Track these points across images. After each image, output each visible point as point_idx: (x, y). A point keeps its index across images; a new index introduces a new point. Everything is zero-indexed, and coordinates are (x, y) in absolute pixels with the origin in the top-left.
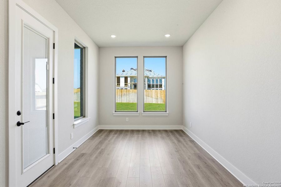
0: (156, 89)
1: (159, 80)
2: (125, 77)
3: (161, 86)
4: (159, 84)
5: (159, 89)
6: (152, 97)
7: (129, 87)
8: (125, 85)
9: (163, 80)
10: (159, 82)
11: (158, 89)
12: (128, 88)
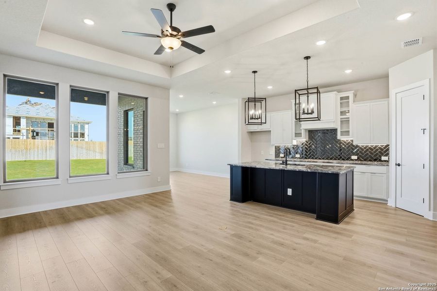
0: (74, 140)
1: (79, 127)
2: (13, 117)
3: (83, 135)
4: (79, 132)
5: (79, 139)
6: (94, 151)
7: (23, 135)
8: (15, 131)
9: (86, 126)
10: (79, 129)
11: (77, 140)
12: (21, 137)
